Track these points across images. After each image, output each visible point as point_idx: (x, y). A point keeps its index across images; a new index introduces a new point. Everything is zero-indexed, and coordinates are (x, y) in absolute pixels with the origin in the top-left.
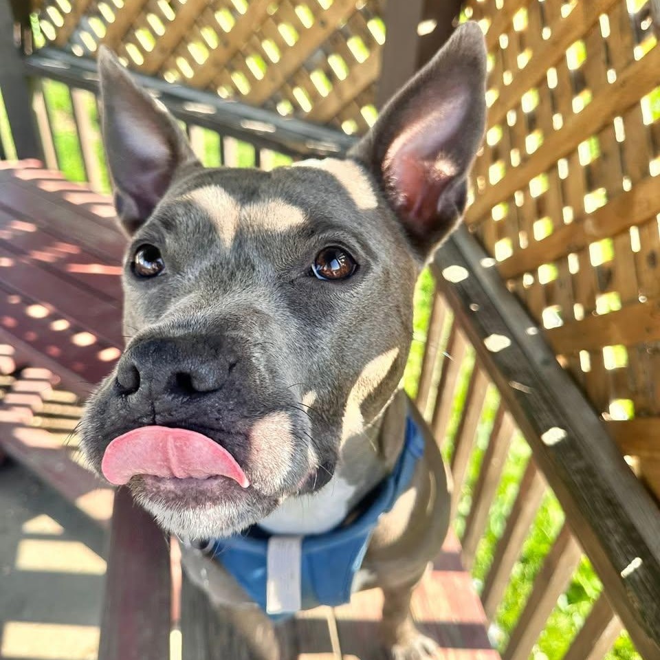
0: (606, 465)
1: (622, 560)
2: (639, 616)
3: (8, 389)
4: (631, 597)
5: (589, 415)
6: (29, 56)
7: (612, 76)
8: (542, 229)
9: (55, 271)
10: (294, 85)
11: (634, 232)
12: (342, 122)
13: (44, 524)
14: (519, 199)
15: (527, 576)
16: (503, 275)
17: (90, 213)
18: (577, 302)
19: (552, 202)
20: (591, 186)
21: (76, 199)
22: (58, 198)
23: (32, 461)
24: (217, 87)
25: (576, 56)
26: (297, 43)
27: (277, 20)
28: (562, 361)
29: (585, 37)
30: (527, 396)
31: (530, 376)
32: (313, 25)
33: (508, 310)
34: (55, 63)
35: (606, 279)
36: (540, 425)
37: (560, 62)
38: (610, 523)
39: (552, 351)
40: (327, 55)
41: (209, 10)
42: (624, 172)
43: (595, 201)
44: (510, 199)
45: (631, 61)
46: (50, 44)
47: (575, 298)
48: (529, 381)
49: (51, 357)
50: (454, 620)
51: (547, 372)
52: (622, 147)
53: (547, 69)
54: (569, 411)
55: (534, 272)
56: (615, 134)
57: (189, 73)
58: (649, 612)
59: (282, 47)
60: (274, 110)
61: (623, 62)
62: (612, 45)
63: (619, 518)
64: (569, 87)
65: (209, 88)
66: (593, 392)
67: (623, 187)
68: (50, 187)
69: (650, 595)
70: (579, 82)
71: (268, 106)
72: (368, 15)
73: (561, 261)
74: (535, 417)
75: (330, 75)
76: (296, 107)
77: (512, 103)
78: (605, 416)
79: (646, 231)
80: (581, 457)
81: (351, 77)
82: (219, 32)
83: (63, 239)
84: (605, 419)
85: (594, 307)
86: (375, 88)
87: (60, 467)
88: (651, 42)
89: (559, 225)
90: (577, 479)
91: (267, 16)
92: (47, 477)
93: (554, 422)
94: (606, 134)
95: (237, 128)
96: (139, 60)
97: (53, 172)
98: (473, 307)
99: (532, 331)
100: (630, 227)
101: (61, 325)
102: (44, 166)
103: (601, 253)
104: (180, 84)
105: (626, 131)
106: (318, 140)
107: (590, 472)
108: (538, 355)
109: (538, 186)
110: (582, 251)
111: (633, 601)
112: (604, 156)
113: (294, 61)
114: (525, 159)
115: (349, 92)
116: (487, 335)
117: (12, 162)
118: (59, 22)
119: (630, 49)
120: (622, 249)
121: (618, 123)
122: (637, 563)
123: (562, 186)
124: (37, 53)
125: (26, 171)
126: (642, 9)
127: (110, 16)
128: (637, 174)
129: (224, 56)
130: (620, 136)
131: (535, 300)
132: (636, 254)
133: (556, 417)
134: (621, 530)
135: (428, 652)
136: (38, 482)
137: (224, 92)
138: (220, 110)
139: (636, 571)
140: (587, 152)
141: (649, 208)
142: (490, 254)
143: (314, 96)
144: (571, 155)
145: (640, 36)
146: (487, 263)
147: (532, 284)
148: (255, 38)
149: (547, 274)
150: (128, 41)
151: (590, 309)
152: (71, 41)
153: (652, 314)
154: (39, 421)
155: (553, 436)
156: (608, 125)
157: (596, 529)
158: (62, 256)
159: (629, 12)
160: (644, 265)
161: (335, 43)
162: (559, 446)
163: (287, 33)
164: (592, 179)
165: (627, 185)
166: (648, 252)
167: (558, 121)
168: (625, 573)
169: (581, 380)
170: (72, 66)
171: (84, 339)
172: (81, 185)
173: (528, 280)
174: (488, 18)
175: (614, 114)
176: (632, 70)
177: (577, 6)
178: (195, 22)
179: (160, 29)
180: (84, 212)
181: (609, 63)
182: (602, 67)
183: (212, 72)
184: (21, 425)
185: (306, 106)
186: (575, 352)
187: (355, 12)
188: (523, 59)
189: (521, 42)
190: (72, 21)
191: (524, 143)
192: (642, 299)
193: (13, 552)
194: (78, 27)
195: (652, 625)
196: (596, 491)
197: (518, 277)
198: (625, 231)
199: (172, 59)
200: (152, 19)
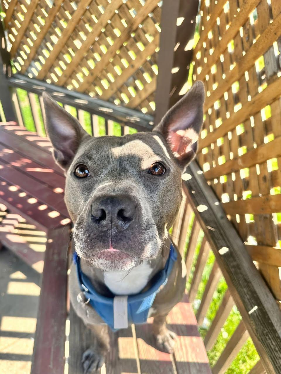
0: (245, 265)
1: (249, 307)
2: (255, 331)
3: (4, 217)
4: (252, 323)
5: (239, 241)
6: (10, 78)
7: (249, 98)
8: (222, 160)
9: (21, 171)
10: (121, 92)
11: (258, 166)
12: (141, 108)
13: (19, 275)
14: (212, 146)
15: (220, 298)
16: (205, 178)
17: (36, 144)
18: (235, 193)
19: (226, 149)
20: (241, 144)
21: (31, 139)
22: (23, 138)
23: (13, 249)
24: (89, 92)
25: (235, 87)
26: (122, 74)
27: (114, 64)
28: (229, 217)
29: (239, 80)
30: (214, 233)
31: (215, 223)
32: (128, 67)
33: (207, 193)
34: (20, 81)
35: (246, 184)
36: (219, 245)
37: (229, 90)
38: (245, 290)
39: (225, 213)
40: (135, 80)
41: (85, 60)
42: (254, 140)
43: (242, 151)
44: (209, 146)
45: (257, 93)
46: (19, 73)
47: (234, 191)
48: (215, 226)
49: (18, 208)
50: (184, 324)
51: (222, 222)
52: (253, 129)
53: (224, 92)
54: (231, 240)
55: (218, 178)
56: (251, 123)
57: (77, 86)
58: (259, 330)
59: (116, 76)
60: (113, 103)
61: (254, 93)
62: (250, 85)
63: (249, 288)
64: (233, 101)
65: (86, 93)
66: (241, 232)
67: (253, 147)
68: (20, 133)
69: (260, 322)
70: (237, 99)
71: (111, 101)
72: (151, 63)
73: (229, 175)
74: (217, 242)
75: (136, 88)
76: (122, 101)
77: (210, 105)
78: (246, 243)
79: (262, 166)
80: (235, 260)
81: (145, 90)
82: (89, 69)
83: (25, 157)
84: (246, 244)
85: (242, 197)
86: (154, 94)
87: (26, 251)
88: (265, 85)
89: (228, 160)
90: (233, 270)
91: (109, 63)
92: (20, 256)
93: (225, 244)
94: (247, 123)
95: (97, 110)
96: (56, 80)
97: (21, 127)
98: (193, 192)
99: (217, 203)
100: (256, 164)
101: (23, 195)
102: (18, 124)
103: (244, 173)
104: (73, 90)
105: (255, 123)
106: (131, 116)
107: (238, 267)
108: (219, 215)
109: (220, 142)
110: (237, 172)
111: (253, 325)
112: (246, 132)
113: (120, 82)
114: (215, 130)
115: (144, 96)
116: (198, 205)
117: (4, 122)
118: (22, 63)
119: (257, 88)
120: (253, 173)
121: (252, 118)
122: (256, 308)
123: (230, 142)
124: (13, 76)
125: (9, 126)
126: (262, 70)
127: (43, 61)
128: (259, 142)
129: (91, 79)
130: (253, 125)
131: (219, 190)
132: (258, 176)
133: (226, 242)
134: (250, 293)
135: (172, 338)
136: (16, 257)
137: (92, 94)
138: (90, 102)
139: (255, 311)
140: (240, 130)
141: (263, 157)
142: (201, 169)
143: (130, 97)
144: (233, 130)
145: (261, 82)
146: (200, 172)
147: (217, 183)
148: (104, 72)
149: (223, 179)
150: (51, 72)
151: (240, 197)
152: (27, 71)
153: (264, 203)
154: (17, 231)
155: (224, 251)
156: (248, 119)
157: (239, 293)
158: (24, 164)
159: (256, 71)
160: (262, 181)
161: (138, 75)
162: (226, 255)
163: (117, 70)
164: (241, 141)
165: (255, 146)
166: (263, 175)
167: (228, 115)
168: (250, 313)
169: (237, 226)
170: (28, 82)
171: (32, 201)
172: (34, 133)
173: (216, 181)
174: (201, 67)
175: (250, 115)
176: (258, 97)
177: (236, 66)
178: (79, 64)
179: (64, 67)
180: (33, 144)
181: (248, 93)
182: (246, 93)
183: (86, 86)
184: (10, 233)
185: (126, 101)
186: (234, 214)
187: (146, 61)
188: (215, 86)
189: (214, 79)
190: (27, 63)
191: (215, 123)
192: (260, 195)
193: (6, 287)
194: (30, 65)
195: (260, 336)
196: (240, 275)
197: (212, 180)
198: (254, 165)
199: (70, 80)
200: (61, 63)
